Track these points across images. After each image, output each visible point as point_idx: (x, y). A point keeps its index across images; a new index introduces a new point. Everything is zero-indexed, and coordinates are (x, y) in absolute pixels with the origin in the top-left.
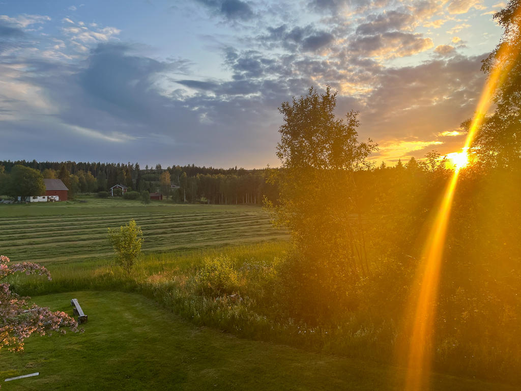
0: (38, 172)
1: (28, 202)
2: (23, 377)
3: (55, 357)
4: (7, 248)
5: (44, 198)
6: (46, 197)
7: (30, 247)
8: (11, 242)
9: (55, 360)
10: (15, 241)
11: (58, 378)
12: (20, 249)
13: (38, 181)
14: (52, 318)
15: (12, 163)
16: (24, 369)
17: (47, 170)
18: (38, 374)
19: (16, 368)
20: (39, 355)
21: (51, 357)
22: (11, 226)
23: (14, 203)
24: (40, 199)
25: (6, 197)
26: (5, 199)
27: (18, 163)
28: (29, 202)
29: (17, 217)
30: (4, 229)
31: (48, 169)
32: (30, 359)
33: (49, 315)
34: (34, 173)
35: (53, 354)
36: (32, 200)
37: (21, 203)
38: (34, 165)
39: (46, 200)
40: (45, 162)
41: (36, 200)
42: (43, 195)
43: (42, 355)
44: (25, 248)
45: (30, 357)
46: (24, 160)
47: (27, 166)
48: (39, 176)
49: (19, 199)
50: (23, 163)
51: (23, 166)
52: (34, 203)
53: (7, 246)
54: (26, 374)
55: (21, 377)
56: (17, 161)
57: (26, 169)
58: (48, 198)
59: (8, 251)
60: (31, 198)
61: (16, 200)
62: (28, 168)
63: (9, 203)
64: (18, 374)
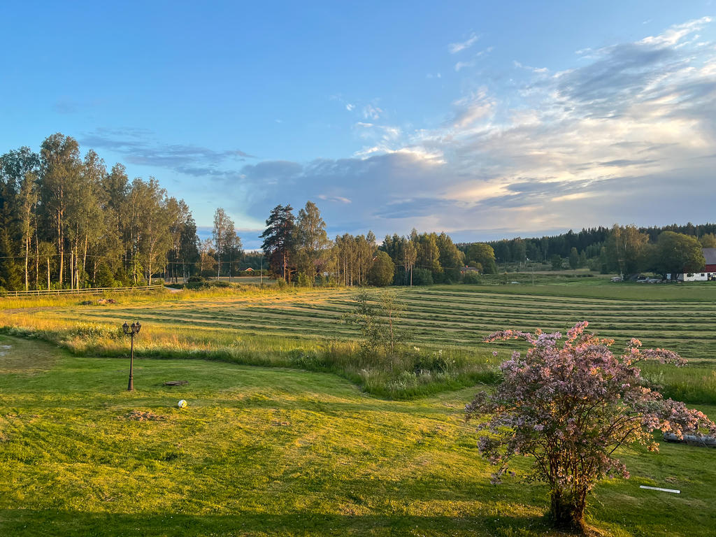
0: (695, 240)
1: (680, 280)
2: (661, 489)
3: (703, 480)
4: (652, 340)
5: (703, 275)
6: (706, 274)
7: (682, 341)
8: (657, 332)
9: (702, 483)
10: (662, 332)
11: (704, 504)
12: (668, 343)
13: (695, 252)
14: (686, 416)
15: (659, 229)
16: (663, 482)
17: (707, 235)
18: (678, 492)
19: (654, 478)
20: (683, 472)
21: (698, 478)
22: (657, 312)
23: (661, 283)
24: (697, 277)
25: (651, 274)
26: (651, 278)
27: (667, 229)
28: (682, 281)
29: (665, 300)
30: (648, 316)
31: (709, 234)
32: (671, 474)
33: (684, 411)
34: (689, 241)
35: (701, 476)
36: (686, 278)
37: (671, 283)
38: (688, 230)
39: (705, 278)
40: (705, 224)
41: (691, 279)
42: (702, 270)
43: (686, 473)
44: (675, 342)
45: (672, 471)
46: (675, 225)
47: (678, 233)
48: (696, 245)
49: (669, 276)
50: (674, 229)
51: (673, 232)
52: (689, 283)
53: (650, 337)
54: (664, 488)
55: (658, 489)
56: (665, 226)
57: (677, 237)
58: (709, 276)
59: (652, 344)
60: (685, 275)
61: (665, 278)
62: (681, 234)
63: (656, 282)
64: (655, 484)
